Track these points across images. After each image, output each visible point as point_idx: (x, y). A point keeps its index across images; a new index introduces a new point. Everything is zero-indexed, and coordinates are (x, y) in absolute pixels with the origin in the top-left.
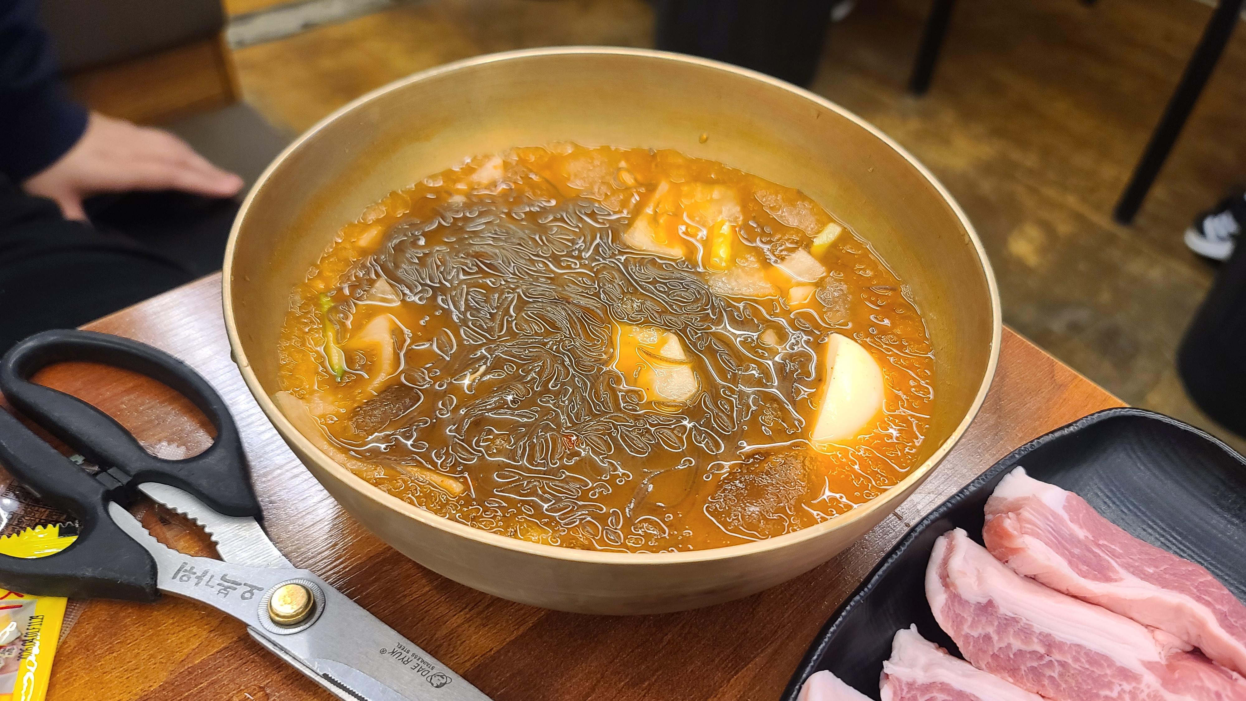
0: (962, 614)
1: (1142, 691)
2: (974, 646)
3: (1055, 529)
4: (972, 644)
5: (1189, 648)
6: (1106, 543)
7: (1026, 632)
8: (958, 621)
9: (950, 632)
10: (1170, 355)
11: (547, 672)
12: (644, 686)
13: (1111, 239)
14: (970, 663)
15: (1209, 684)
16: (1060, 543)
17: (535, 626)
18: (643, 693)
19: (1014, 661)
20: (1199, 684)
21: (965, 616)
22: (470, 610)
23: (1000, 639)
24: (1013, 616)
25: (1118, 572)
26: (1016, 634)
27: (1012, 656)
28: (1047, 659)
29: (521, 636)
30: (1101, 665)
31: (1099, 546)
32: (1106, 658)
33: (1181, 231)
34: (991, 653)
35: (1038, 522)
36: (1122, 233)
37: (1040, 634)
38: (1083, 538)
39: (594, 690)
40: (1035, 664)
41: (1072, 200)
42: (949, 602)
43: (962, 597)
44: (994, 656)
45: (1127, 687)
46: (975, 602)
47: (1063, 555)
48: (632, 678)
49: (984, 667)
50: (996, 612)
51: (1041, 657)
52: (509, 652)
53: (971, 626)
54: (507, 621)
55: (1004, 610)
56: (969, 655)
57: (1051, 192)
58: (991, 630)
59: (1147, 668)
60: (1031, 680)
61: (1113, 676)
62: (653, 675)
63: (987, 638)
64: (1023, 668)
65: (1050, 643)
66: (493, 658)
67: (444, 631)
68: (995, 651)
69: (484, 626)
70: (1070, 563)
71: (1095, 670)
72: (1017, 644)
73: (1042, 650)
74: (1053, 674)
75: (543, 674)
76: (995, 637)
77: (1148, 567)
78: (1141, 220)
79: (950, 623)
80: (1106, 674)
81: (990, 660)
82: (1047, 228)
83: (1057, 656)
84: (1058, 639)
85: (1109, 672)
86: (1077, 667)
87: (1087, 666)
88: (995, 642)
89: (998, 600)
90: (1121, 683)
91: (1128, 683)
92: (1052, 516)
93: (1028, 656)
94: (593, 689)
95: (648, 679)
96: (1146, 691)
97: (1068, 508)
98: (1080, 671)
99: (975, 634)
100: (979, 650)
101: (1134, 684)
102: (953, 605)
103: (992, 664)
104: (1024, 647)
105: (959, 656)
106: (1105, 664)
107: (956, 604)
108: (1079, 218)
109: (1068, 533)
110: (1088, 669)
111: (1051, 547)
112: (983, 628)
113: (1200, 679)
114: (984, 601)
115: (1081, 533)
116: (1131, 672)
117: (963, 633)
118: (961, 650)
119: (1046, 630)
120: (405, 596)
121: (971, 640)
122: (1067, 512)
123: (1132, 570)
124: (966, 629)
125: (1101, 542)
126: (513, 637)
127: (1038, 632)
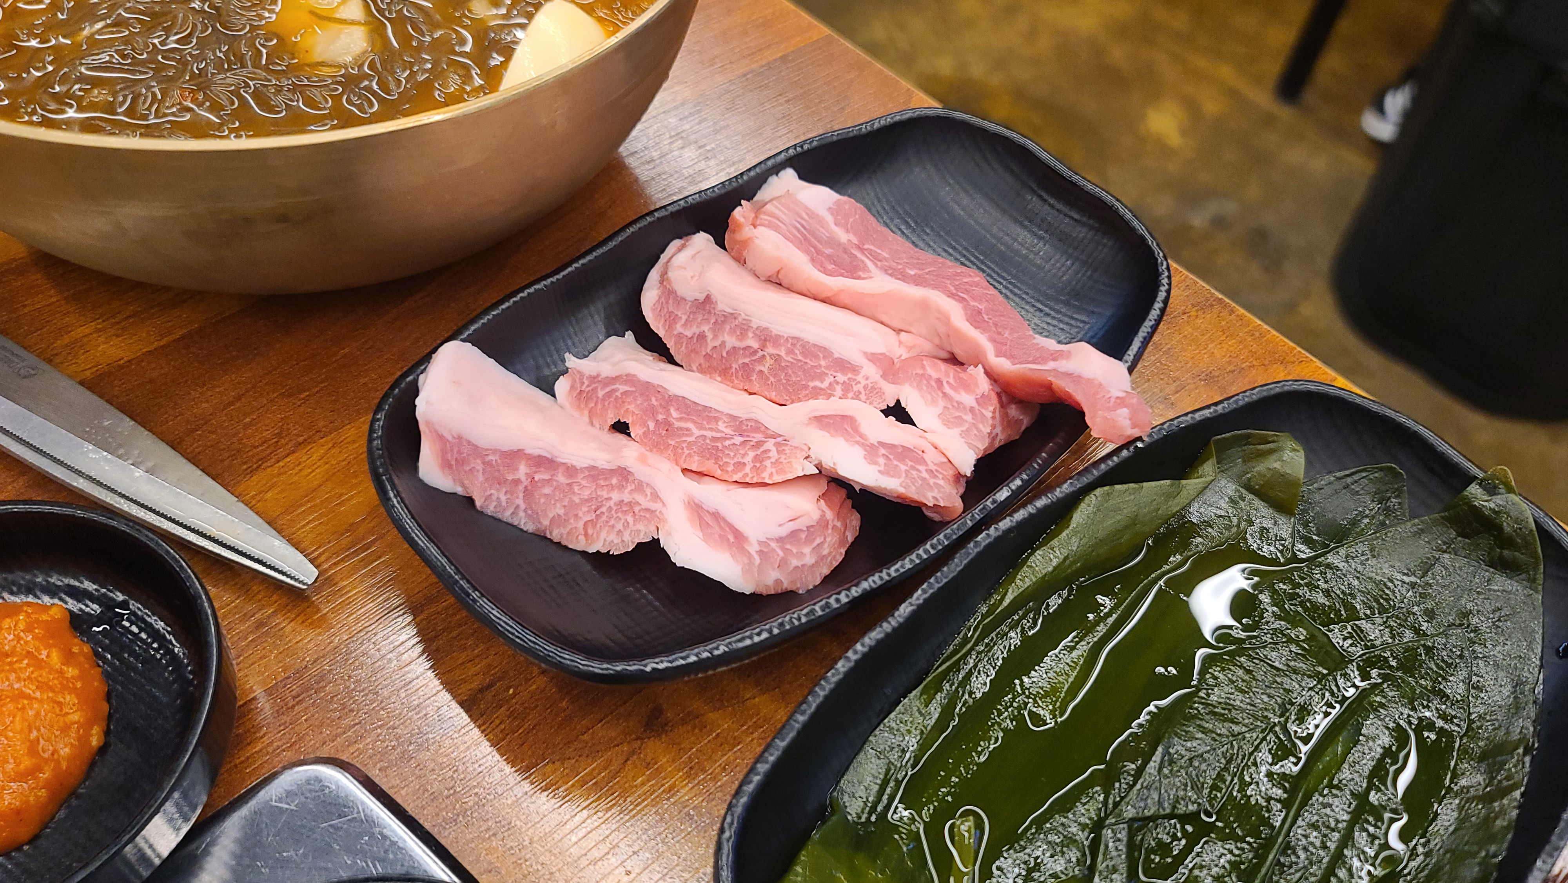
0: (676, 313)
1: (859, 382)
2: (687, 348)
3: (807, 227)
4: (684, 344)
5: (945, 355)
6: (872, 247)
7: (743, 329)
8: (671, 320)
9: (661, 333)
10: (1323, 262)
11: (186, 382)
12: (302, 396)
13: (1268, 121)
14: (682, 366)
15: (930, 371)
16: (806, 239)
17: (183, 337)
18: (299, 403)
19: (726, 361)
20: (920, 372)
21: (679, 314)
22: (104, 321)
23: (715, 337)
24: (731, 311)
25: (869, 271)
26: (732, 331)
27: (724, 354)
28: (760, 353)
29: (162, 347)
30: (816, 357)
31: (862, 250)
32: (824, 349)
33: (1358, 112)
34: (704, 353)
35: (782, 216)
36: (1285, 113)
37: (757, 329)
38: (845, 241)
39: (240, 399)
40: (747, 361)
41: (1226, 72)
42: (663, 299)
43: (678, 294)
44: (708, 357)
45: (841, 378)
46: (692, 299)
47: (806, 252)
48: (290, 389)
49: (695, 368)
50: (714, 308)
51: (755, 352)
52: (142, 361)
53: (685, 325)
54: (148, 332)
55: (722, 306)
56: (680, 357)
57: (1201, 62)
58: (706, 328)
59: (869, 360)
60: (740, 377)
61: (827, 367)
62: (316, 386)
63: (702, 337)
64: (734, 366)
65: (766, 337)
66: (121, 367)
67: (66, 339)
68: (708, 351)
69: (118, 336)
70: (813, 260)
71: (808, 361)
72: (731, 341)
73: (755, 345)
74: (762, 369)
75: (179, 383)
76: (710, 336)
77: (911, 269)
78: (1310, 96)
79: (662, 322)
80: (820, 366)
81: (702, 362)
82: (1191, 106)
83: (770, 350)
84: (775, 332)
85: (823, 363)
86: (789, 359)
87: (800, 358)
88: (709, 341)
89: (716, 296)
90: (835, 374)
91: (844, 374)
92: (807, 214)
93: (741, 352)
94: (238, 398)
95: (309, 389)
96: (863, 382)
97: (835, 211)
98: (792, 363)
99: (689, 333)
100: (691, 351)
101: (850, 375)
102: (667, 303)
103: (703, 366)
104: (738, 344)
105: (671, 361)
106: (821, 356)
107: (671, 301)
108: (1232, 94)
109: (827, 235)
110: (801, 361)
111: (792, 242)
112: (697, 327)
113: (923, 367)
114: (702, 297)
115: (843, 236)
116: (850, 363)
117: (675, 333)
118: (672, 352)
119: (765, 324)
120: (25, 306)
121: (685, 340)
122: (832, 214)
123: (890, 272)
124: (679, 328)
125: (866, 247)
126: (151, 348)
127: (755, 326)
